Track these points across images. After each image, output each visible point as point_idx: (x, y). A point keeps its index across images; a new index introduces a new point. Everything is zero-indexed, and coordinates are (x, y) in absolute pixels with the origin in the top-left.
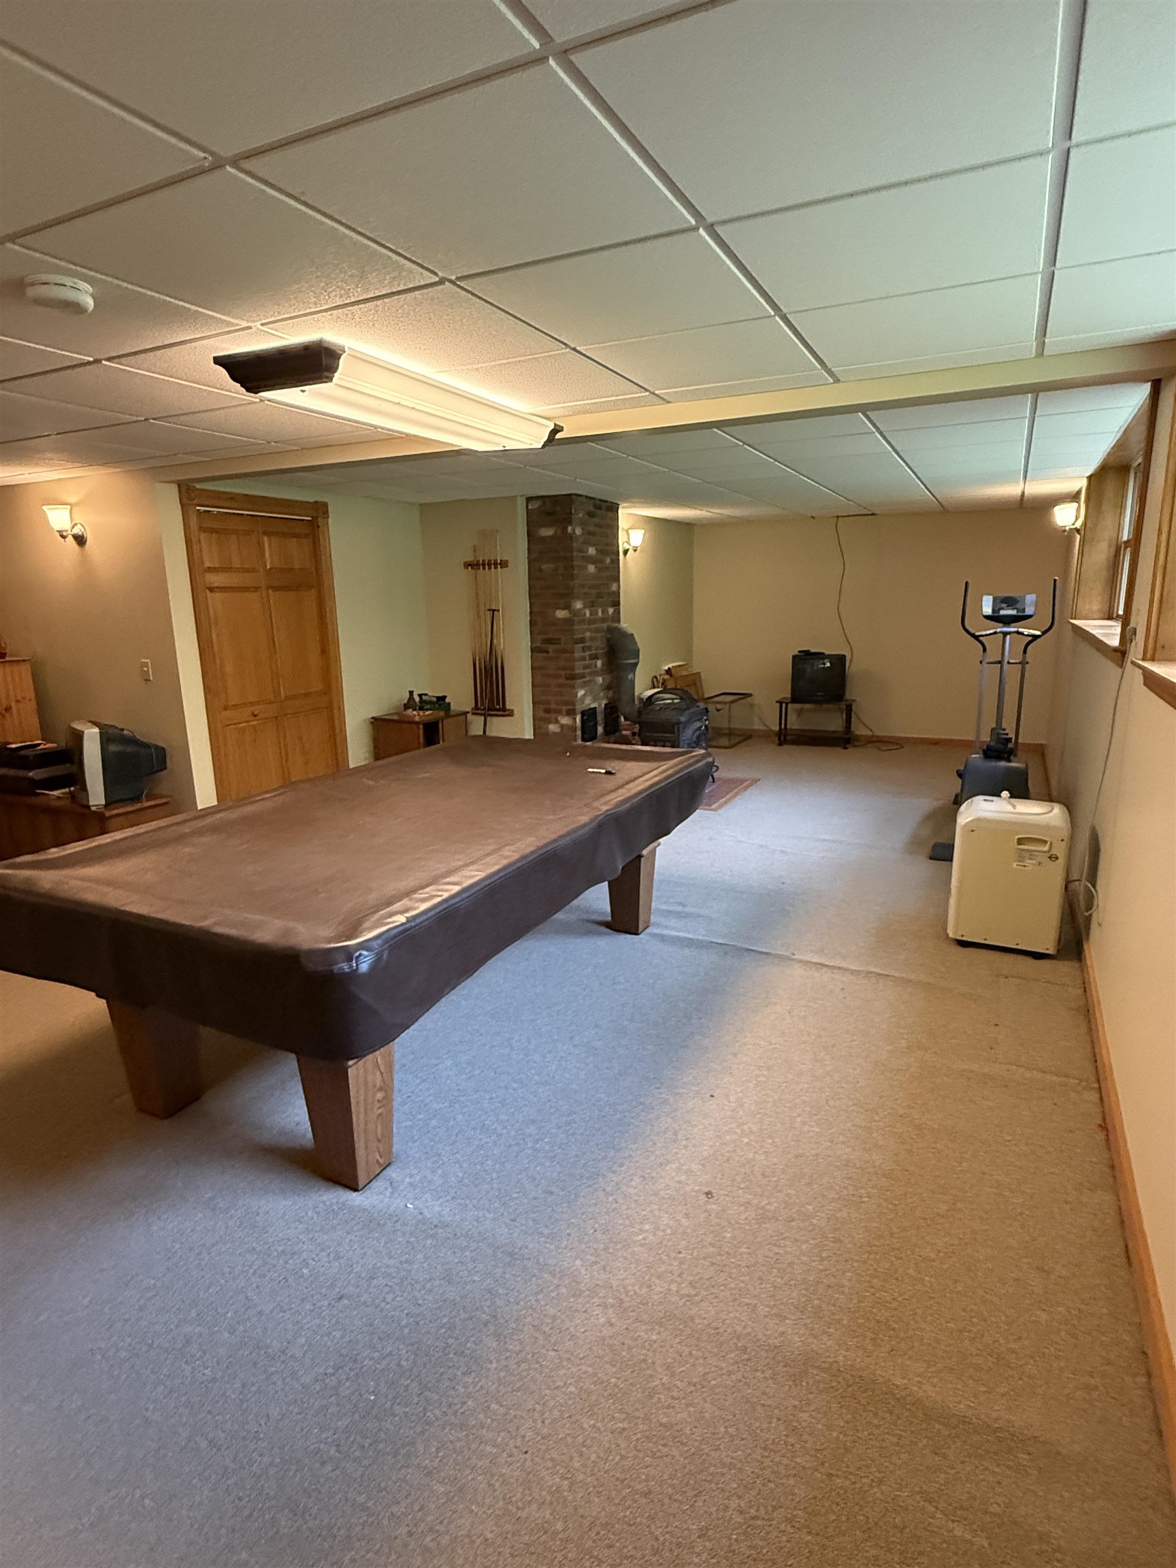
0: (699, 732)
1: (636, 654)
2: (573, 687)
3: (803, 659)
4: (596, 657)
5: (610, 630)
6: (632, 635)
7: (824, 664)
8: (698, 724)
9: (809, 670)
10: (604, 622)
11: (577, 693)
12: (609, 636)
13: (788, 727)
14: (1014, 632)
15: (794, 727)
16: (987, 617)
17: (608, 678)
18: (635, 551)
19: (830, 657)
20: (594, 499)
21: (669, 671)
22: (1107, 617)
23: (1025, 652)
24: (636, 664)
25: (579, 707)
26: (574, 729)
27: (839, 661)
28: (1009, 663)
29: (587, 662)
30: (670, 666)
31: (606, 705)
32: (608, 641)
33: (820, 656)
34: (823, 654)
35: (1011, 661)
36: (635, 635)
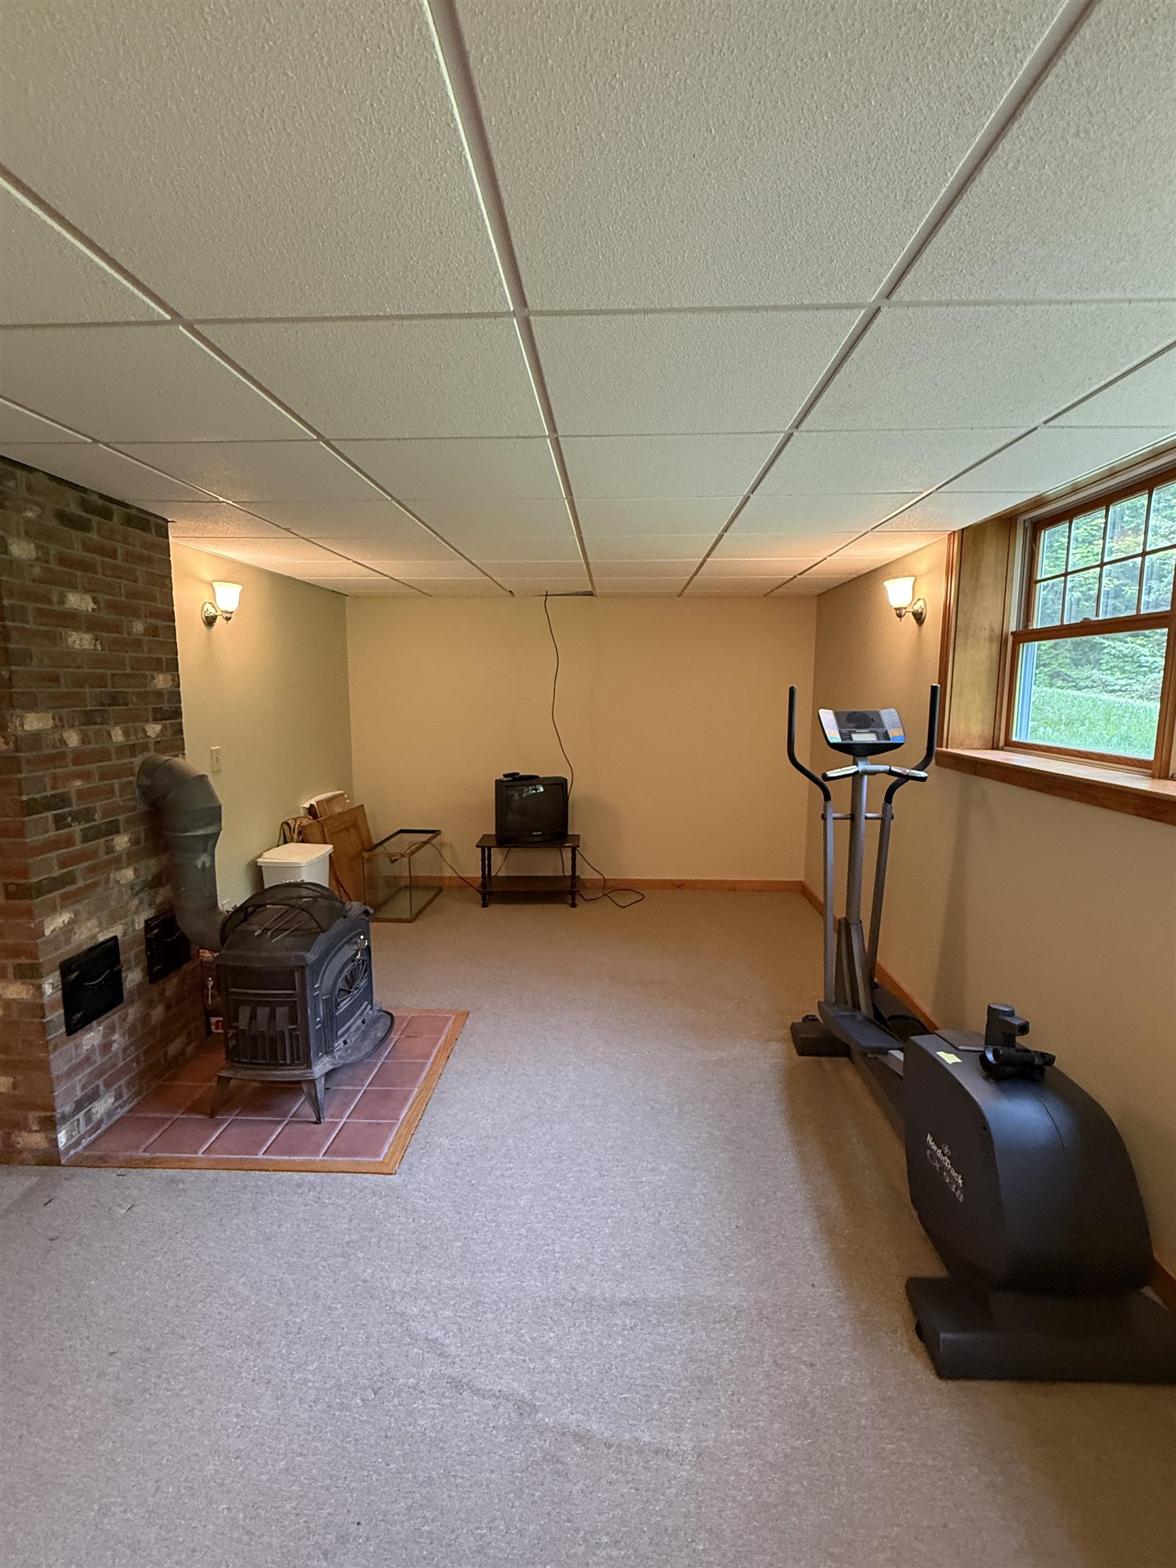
0: (350, 966)
1: (215, 815)
2: (29, 913)
3: (510, 785)
4: (113, 829)
5: (148, 769)
6: (203, 778)
7: (536, 790)
8: (347, 952)
9: (516, 797)
10: (133, 755)
11: (41, 927)
12: (147, 782)
13: (493, 874)
14: (884, 772)
15: (501, 874)
16: (835, 746)
17: (152, 866)
18: (228, 619)
19: (547, 782)
20: (84, 490)
21: (311, 811)
22: (990, 745)
23: (888, 799)
24: (215, 836)
25: (51, 957)
26: (38, 1009)
27: (559, 787)
28: (866, 818)
29: (78, 847)
30: (313, 802)
31: (146, 922)
32: (146, 792)
33: (532, 780)
34: (537, 777)
35: (869, 815)
36: (210, 779)
